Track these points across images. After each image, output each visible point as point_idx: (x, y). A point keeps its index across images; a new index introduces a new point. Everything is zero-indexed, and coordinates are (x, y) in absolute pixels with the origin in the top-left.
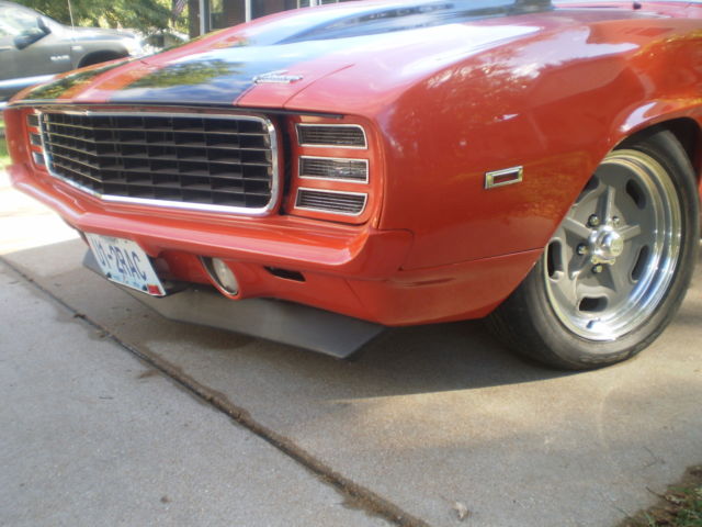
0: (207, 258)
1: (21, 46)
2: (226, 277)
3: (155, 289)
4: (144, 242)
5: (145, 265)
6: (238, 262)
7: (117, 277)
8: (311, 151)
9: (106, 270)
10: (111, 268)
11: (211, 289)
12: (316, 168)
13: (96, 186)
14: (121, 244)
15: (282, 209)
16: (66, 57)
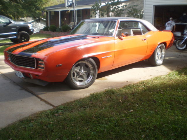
0: (30, 74)
1: (4, 26)
2: (31, 76)
3: (23, 78)
4: (22, 72)
5: (22, 74)
6: (33, 74)
7: (19, 76)
8: (40, 62)
9: (17, 75)
10: (18, 75)
11: (30, 78)
12: (40, 64)
13: (16, 64)
14: (19, 72)
15: (37, 68)
16: (15, 28)
